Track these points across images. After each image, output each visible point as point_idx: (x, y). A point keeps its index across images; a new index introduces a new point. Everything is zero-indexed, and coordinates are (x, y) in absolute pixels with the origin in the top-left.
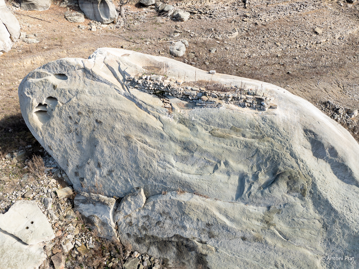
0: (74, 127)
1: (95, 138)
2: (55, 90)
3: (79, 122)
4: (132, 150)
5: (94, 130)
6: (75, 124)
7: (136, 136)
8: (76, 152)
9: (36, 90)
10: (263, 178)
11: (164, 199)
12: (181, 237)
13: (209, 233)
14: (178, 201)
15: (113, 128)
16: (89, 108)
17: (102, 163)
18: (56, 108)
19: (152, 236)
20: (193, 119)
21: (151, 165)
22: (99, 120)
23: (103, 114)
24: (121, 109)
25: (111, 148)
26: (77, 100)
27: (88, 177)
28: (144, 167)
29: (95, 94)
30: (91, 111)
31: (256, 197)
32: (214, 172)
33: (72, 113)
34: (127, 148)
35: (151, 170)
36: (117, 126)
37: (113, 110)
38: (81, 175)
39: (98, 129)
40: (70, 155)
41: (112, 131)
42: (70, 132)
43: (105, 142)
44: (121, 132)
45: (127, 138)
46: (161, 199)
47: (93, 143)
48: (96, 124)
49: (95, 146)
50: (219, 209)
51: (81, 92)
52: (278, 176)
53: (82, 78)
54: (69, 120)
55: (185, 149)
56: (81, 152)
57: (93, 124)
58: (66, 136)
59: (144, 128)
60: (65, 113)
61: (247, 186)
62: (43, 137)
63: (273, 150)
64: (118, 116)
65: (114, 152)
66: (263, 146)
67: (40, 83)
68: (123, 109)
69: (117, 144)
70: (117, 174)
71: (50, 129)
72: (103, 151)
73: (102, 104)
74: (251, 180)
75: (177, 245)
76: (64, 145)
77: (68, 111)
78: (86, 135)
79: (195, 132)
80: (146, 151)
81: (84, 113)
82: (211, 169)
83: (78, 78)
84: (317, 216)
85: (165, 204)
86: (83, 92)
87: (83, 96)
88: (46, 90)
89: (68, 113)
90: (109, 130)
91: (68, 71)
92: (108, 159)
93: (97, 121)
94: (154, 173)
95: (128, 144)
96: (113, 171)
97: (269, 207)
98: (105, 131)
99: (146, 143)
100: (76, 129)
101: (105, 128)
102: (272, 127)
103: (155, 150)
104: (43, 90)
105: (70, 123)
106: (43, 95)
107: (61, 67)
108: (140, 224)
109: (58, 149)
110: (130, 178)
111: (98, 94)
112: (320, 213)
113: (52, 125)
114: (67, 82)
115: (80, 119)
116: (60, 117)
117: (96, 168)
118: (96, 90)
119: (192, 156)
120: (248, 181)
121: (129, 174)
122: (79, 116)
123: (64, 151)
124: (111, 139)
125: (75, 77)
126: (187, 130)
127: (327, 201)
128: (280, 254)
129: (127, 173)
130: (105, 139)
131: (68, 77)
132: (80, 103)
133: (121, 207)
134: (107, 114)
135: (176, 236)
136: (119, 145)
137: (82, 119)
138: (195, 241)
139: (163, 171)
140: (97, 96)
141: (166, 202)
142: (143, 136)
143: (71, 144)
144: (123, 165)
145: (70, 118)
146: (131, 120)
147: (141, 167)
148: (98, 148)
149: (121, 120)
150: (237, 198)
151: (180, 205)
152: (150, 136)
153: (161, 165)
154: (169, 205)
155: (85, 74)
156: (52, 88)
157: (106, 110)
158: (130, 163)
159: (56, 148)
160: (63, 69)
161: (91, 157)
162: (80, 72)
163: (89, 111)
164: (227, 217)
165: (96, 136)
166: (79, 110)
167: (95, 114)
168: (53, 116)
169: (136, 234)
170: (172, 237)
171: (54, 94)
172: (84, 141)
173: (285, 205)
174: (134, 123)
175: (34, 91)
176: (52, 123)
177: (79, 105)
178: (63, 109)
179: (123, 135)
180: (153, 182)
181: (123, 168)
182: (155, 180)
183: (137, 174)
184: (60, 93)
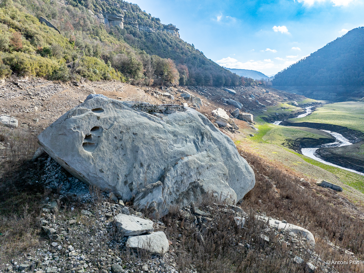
0: (119, 144)
1: (136, 146)
2: (98, 120)
3: (122, 138)
4: (157, 144)
5: (134, 141)
6: (120, 141)
7: (155, 136)
8: (123, 163)
9: (83, 124)
10: (200, 138)
11: (180, 165)
12: (192, 183)
13: (199, 173)
14: (185, 162)
15: (144, 134)
16: (127, 127)
17: (143, 163)
18: (104, 134)
19: (182, 193)
20: (171, 120)
21: (167, 150)
22: (135, 133)
23: (136, 128)
24: (144, 122)
25: (146, 148)
26: (117, 123)
27: (135, 179)
28: (165, 152)
29: (126, 117)
30: (128, 128)
31: (202, 147)
32: (186, 143)
33: (117, 134)
34: (154, 145)
35: (168, 153)
36: (146, 133)
37: (141, 124)
38: (129, 182)
39: (136, 139)
40: (119, 168)
41: (144, 137)
42: (117, 149)
43: (142, 146)
44: (148, 136)
45: (153, 138)
46: (179, 166)
47: (135, 150)
48: (133, 136)
49: (137, 152)
50: (197, 158)
51: (118, 117)
52: (203, 135)
53: (113, 109)
54: (115, 140)
55: (174, 136)
56: (127, 162)
57: (132, 137)
58: (114, 154)
59: (157, 130)
60: (111, 135)
61: (197, 144)
62: (95, 164)
63: (197, 125)
64: (144, 126)
65: (149, 150)
66: (194, 125)
67: (86, 117)
68: (145, 122)
69: (149, 144)
70: (153, 166)
71: (100, 153)
72: (143, 153)
73: (133, 122)
74: (197, 141)
75: (192, 189)
76: (114, 163)
77: (113, 133)
78: (129, 146)
79: (174, 126)
80: (163, 142)
81: (124, 131)
82: (185, 142)
83: (111, 109)
84: (216, 146)
85: (181, 167)
86: (119, 117)
87: (120, 120)
88: (91, 122)
89: (114, 134)
90: (142, 137)
91: (103, 106)
92: (146, 157)
93: (134, 134)
94: (169, 154)
95: (154, 142)
96: (150, 165)
97: (206, 150)
98: (140, 138)
99: (161, 138)
100: (121, 145)
101: (140, 137)
102: (192, 116)
103: (166, 140)
104: (89, 122)
105: (116, 142)
106: (90, 127)
107: (97, 103)
108: (175, 189)
109: (109, 169)
110: (159, 164)
111: (128, 117)
112: (216, 144)
113: (102, 149)
114: (104, 113)
115: (123, 136)
116: (108, 140)
117: (140, 168)
118: (125, 115)
119: (178, 138)
120: (197, 142)
121: (158, 161)
122: (122, 134)
123: (114, 168)
124: (145, 142)
125: (109, 109)
126: (171, 126)
127: (216, 139)
128: (217, 168)
129: (157, 161)
130: (142, 144)
131: (104, 109)
132: (121, 124)
133: (165, 183)
134: (138, 128)
135: (190, 184)
136: (150, 144)
137: (124, 135)
138: (196, 181)
139: (172, 151)
140: (128, 118)
141: (181, 166)
142: (158, 134)
143: (119, 158)
144: (154, 157)
145: (115, 138)
146: (150, 126)
147: (163, 153)
148: (139, 152)
149: (146, 128)
150: (198, 151)
151: (187, 164)
152: (161, 134)
153: (170, 148)
154: (183, 167)
155: (115, 105)
156: (96, 119)
157: (137, 125)
158: (158, 154)
159: (107, 169)
160: (99, 104)
161: (135, 162)
162: (110, 104)
163: (127, 129)
164: (200, 161)
165: (136, 144)
166: (121, 129)
167: (131, 129)
168: (102, 141)
169: (175, 198)
170: (189, 186)
171: (98, 124)
172: (129, 152)
173: (209, 146)
174: (153, 128)
175: (82, 125)
176: (102, 147)
177: (120, 126)
178: (109, 132)
179: (150, 137)
180: (170, 160)
181: (155, 159)
182: (171, 158)
183: (162, 159)
184: (103, 121)
